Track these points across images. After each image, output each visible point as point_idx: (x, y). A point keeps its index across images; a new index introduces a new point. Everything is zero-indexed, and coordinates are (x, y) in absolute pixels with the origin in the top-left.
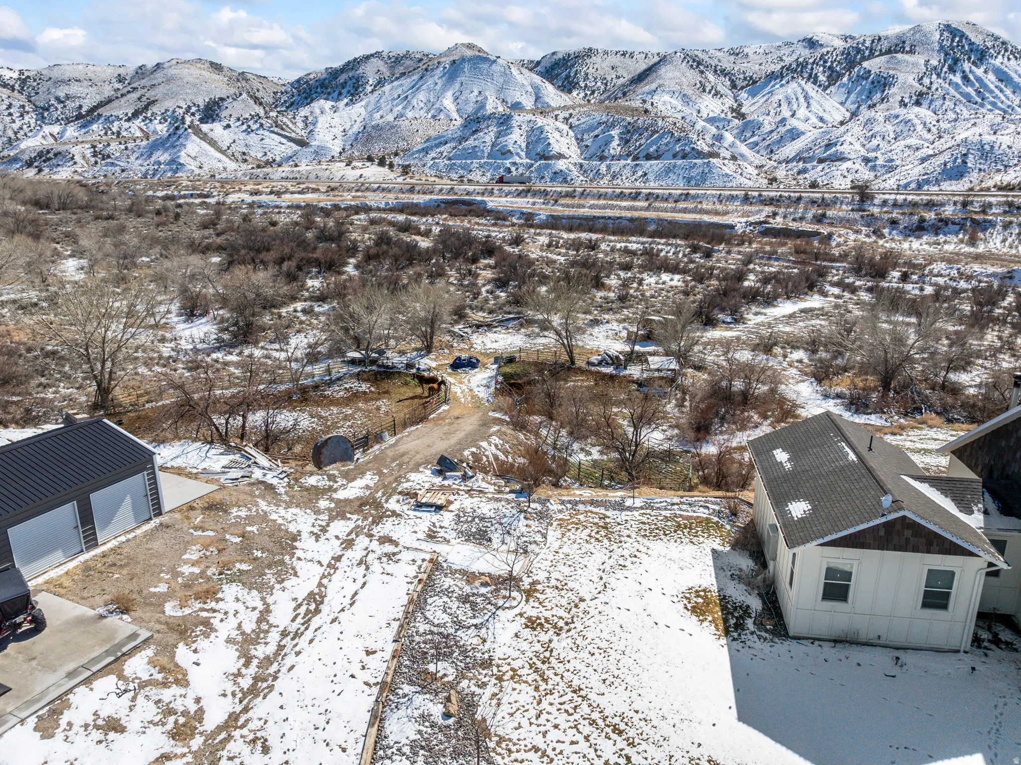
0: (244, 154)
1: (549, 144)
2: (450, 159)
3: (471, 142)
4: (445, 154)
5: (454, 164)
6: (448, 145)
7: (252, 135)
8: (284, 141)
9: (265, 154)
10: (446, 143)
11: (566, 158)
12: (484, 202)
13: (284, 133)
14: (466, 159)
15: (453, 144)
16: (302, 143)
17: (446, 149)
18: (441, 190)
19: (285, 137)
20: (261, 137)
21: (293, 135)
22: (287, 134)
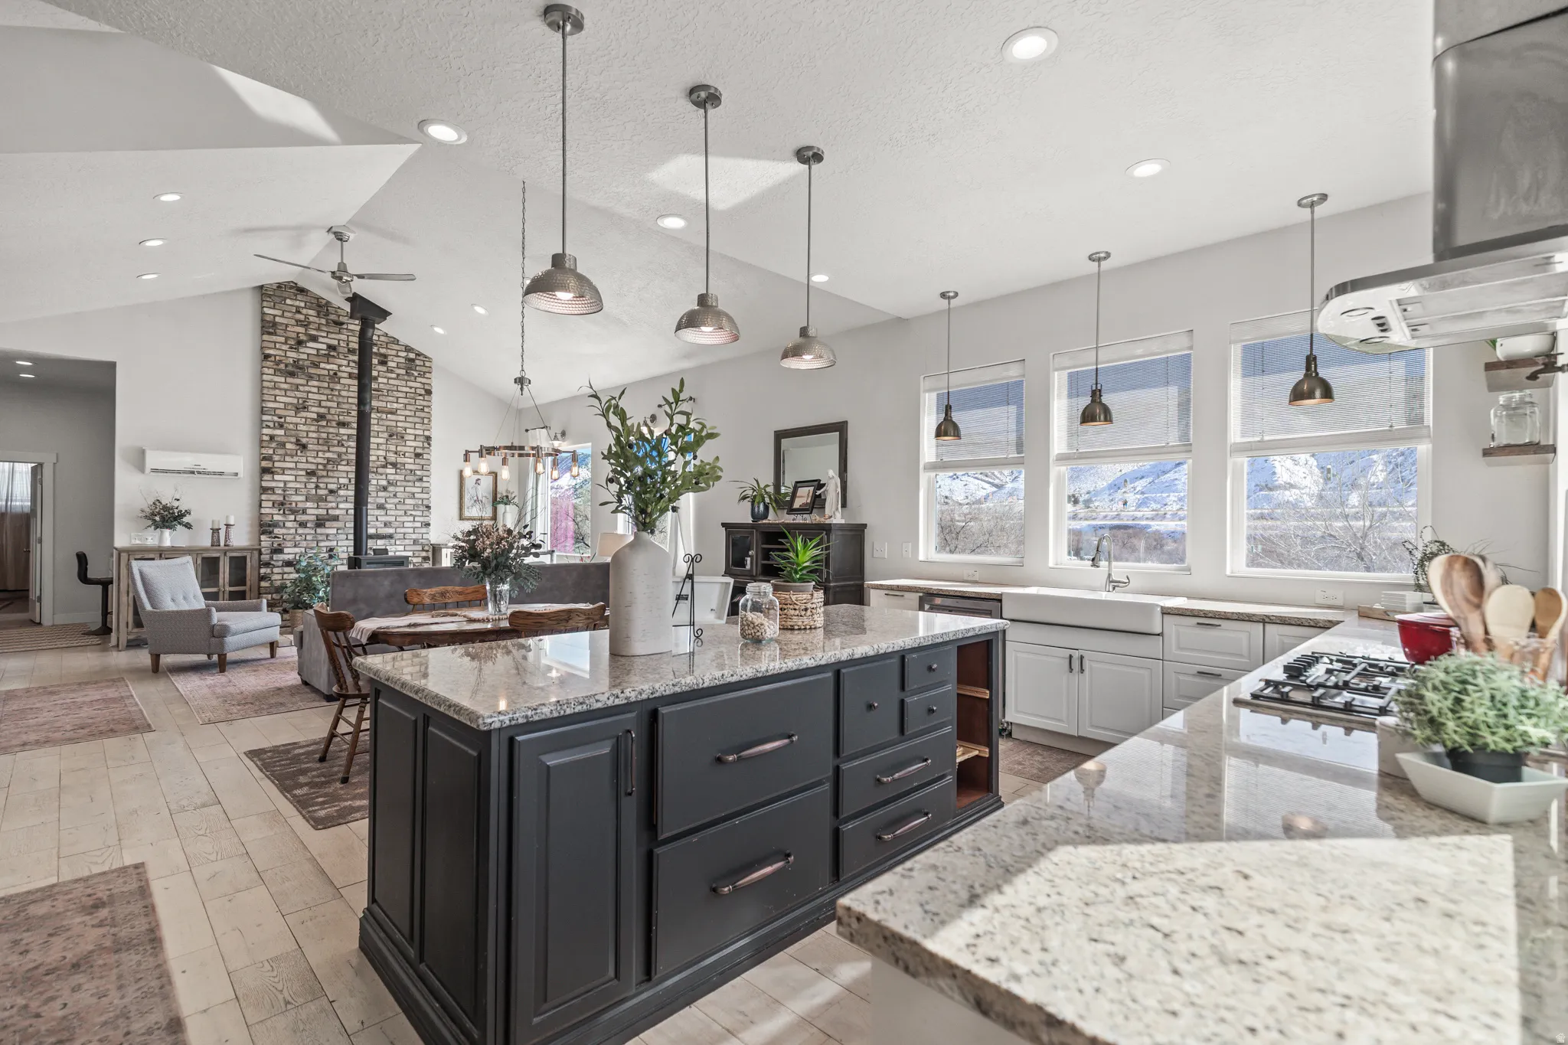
0: (946, 497)
1: (1274, 473)
2: (1143, 493)
3: (1170, 476)
4: (1138, 489)
5: (1146, 498)
6: (1144, 480)
7: (956, 481)
8: (987, 486)
9: (967, 497)
10: (1142, 477)
11: (1299, 488)
12: (1149, 526)
13: (987, 479)
14: (1162, 492)
15: (1150, 479)
16: (999, 487)
17: (1140, 485)
18: (1105, 517)
19: (989, 483)
20: (965, 483)
21: (997, 482)
22: (990, 480)
